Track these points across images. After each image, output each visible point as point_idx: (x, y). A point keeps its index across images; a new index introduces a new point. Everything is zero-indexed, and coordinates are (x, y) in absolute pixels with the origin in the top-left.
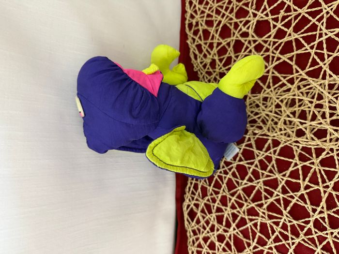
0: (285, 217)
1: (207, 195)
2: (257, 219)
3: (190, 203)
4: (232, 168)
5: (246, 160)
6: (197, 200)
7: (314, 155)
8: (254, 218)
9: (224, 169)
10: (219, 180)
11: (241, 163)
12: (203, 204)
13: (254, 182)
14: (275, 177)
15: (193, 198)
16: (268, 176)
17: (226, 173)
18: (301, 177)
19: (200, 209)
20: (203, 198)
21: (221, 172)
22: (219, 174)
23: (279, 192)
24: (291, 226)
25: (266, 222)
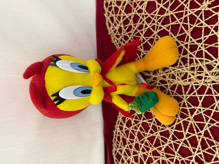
0: (176, 156)
1: (126, 144)
2: (160, 158)
3: (116, 150)
4: (139, 125)
5: (147, 119)
6: (120, 147)
7: (189, 114)
8: (157, 157)
9: (134, 126)
10: (132, 133)
11: (144, 121)
12: (124, 150)
13: (154, 134)
14: (167, 130)
15: (118, 146)
16: (162, 129)
17: (136, 128)
18: (183, 128)
19: (123, 153)
20: (124, 146)
21: (133, 128)
22: (132, 129)
23: (170, 139)
24: (181, 161)
25: (165, 160)
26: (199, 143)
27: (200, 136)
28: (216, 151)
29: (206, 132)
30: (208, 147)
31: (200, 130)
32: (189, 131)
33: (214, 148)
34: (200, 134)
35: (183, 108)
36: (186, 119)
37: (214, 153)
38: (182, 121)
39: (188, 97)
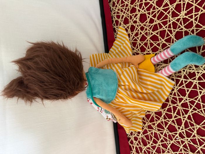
26: (183, 124)
27: (184, 119)
28: (195, 130)
29: (189, 116)
30: (189, 127)
31: (185, 114)
32: (177, 114)
33: (194, 129)
34: (185, 117)
35: (173, 96)
36: (175, 105)
37: (193, 132)
38: (172, 106)
39: (178, 89)
